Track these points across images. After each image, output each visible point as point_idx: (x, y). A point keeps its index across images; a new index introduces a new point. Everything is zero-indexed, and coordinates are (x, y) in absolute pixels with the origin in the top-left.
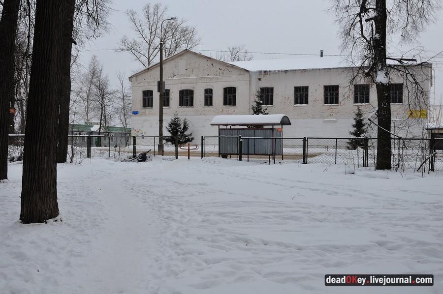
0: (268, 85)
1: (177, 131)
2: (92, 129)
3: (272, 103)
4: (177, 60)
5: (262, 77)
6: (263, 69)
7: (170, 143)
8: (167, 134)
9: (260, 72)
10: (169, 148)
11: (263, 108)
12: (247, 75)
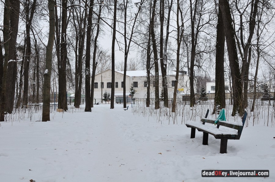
0: (136, 81)
1: (106, 97)
2: (71, 96)
3: (137, 87)
4: (106, 72)
5: (134, 78)
6: (134, 76)
7: (104, 101)
8: (103, 98)
9: (133, 77)
10: (104, 102)
11: (134, 89)
12: (129, 78)
